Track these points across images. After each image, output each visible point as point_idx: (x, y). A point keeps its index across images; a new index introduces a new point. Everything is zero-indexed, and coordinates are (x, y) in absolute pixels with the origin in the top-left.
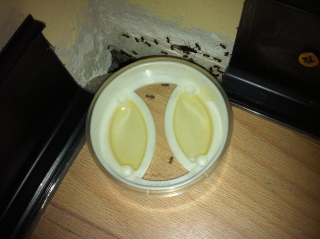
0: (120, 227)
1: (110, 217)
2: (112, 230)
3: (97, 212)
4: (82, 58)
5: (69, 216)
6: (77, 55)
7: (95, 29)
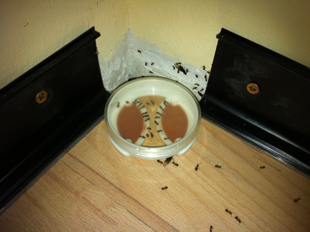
0: (112, 176)
1: (107, 168)
2: (107, 177)
3: (99, 164)
4: (111, 72)
5: (79, 163)
6: (109, 68)
7: (123, 57)
